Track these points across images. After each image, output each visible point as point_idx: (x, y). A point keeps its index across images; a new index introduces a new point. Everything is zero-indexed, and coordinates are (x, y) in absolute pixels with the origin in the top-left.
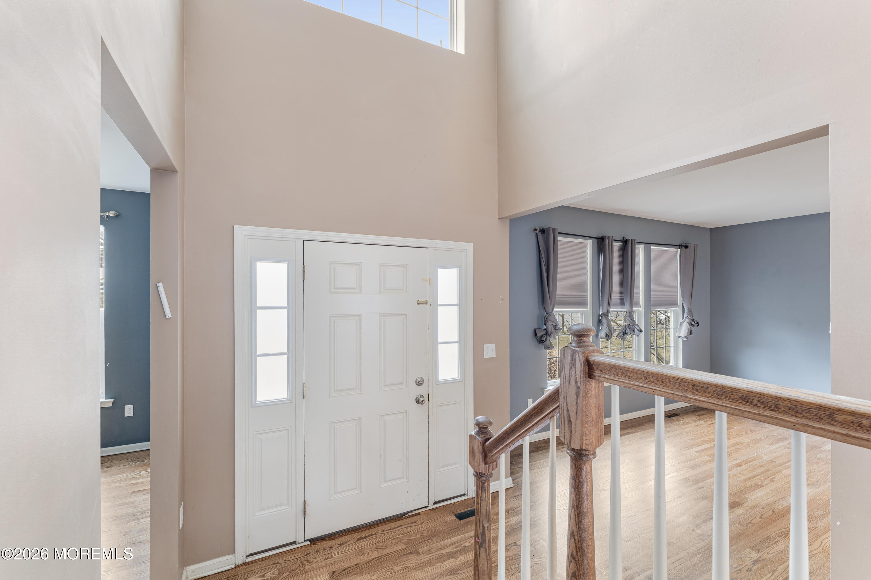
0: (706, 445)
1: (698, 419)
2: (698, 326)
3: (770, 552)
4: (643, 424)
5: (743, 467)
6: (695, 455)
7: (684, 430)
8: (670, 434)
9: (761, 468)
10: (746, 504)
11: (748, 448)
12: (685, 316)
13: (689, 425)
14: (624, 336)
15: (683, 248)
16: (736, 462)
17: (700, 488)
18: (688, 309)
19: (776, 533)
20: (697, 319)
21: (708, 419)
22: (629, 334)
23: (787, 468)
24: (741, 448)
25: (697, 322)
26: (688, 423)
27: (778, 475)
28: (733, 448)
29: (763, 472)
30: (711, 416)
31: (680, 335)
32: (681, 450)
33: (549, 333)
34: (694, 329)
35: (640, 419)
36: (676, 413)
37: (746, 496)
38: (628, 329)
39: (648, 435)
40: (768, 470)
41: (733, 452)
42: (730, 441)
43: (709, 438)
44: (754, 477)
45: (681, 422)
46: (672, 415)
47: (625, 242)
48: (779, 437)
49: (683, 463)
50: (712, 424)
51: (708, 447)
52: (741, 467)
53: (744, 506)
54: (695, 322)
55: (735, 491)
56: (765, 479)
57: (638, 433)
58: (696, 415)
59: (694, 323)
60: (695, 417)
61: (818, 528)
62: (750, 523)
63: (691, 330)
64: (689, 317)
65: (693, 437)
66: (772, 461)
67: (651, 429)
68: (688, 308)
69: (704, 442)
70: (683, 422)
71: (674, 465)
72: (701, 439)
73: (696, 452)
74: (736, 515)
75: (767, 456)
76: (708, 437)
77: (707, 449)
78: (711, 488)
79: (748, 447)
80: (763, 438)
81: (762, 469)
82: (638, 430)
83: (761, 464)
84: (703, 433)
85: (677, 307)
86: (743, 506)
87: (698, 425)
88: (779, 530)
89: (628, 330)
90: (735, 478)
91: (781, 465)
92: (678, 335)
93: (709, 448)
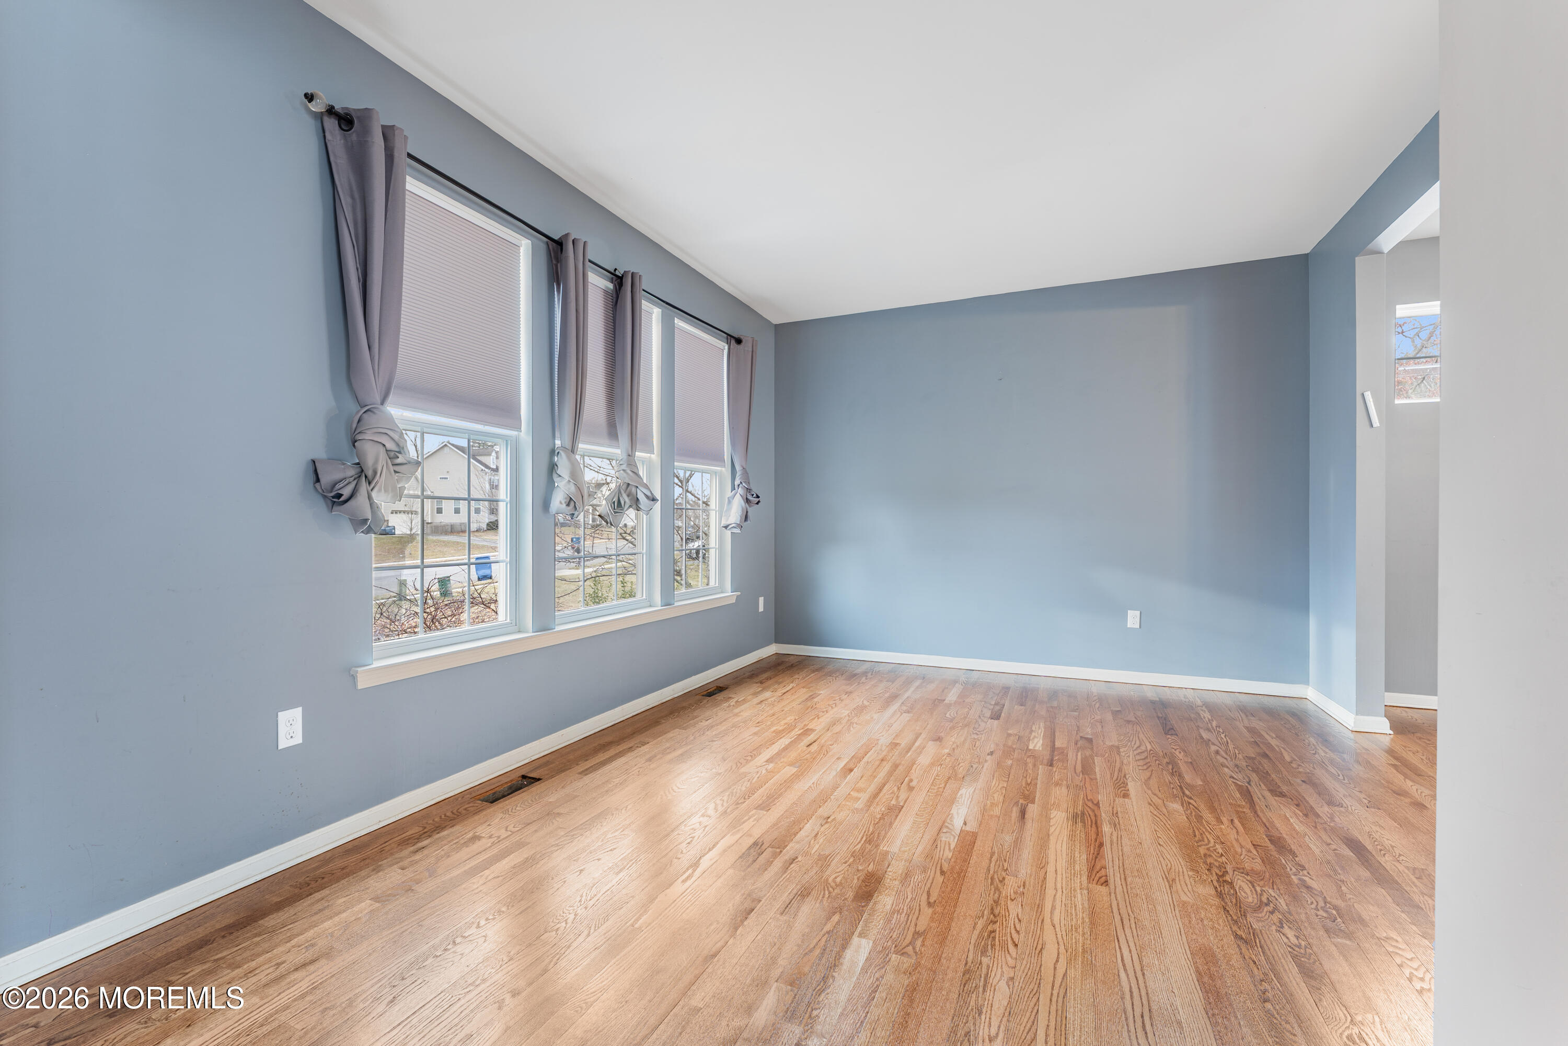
0: (783, 740)
1: (760, 689)
2: (757, 503)
3: (993, 1031)
4: (658, 722)
5: (857, 772)
6: (766, 770)
7: (739, 716)
8: (714, 733)
9: (884, 763)
10: (889, 875)
11: (852, 729)
12: (737, 482)
13: (746, 705)
14: (615, 512)
15: (733, 342)
16: (842, 764)
17: (791, 863)
18: (742, 468)
19: (973, 941)
20: (755, 490)
21: (776, 686)
22: (627, 506)
23: (921, 752)
24: (840, 731)
25: (757, 495)
26: (744, 701)
27: (913, 771)
28: (829, 734)
29: (890, 773)
30: (781, 680)
31: (728, 523)
32: (739, 764)
33: (370, 474)
34: (752, 510)
35: (652, 711)
36: (721, 686)
37: (883, 847)
38: (625, 496)
39: (668, 745)
40: (896, 766)
41: (830, 743)
42: (820, 720)
43: (786, 724)
44: (880, 790)
45: (732, 702)
46: (715, 690)
47: (618, 280)
48: (887, 695)
49: (745, 799)
50: (785, 693)
51: (787, 743)
52: (852, 773)
53: (889, 880)
54: (753, 495)
55: (859, 842)
56: (899, 789)
57: (647, 746)
58: (757, 683)
59: (752, 499)
60: (755, 688)
61: (1027, 883)
62: (917, 934)
63: (747, 512)
64: (744, 484)
65: (757, 729)
66: (894, 745)
67: (674, 729)
68: (742, 466)
69: (779, 734)
70: (735, 700)
71: (725, 812)
72: (773, 729)
73: (769, 761)
74: (882, 921)
75: (883, 736)
76: (783, 722)
77: (786, 748)
78: (813, 852)
79: (850, 725)
80: (866, 703)
81: (887, 767)
82: (647, 740)
83: (881, 757)
84: (773, 715)
85: (721, 466)
86: (887, 881)
87: (761, 702)
88: (974, 928)
89: (625, 498)
90: (849, 804)
91: (910, 749)
92: (724, 523)
93: (789, 744)
